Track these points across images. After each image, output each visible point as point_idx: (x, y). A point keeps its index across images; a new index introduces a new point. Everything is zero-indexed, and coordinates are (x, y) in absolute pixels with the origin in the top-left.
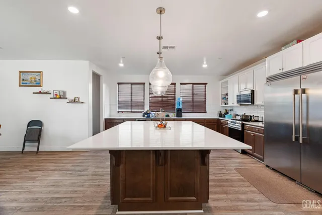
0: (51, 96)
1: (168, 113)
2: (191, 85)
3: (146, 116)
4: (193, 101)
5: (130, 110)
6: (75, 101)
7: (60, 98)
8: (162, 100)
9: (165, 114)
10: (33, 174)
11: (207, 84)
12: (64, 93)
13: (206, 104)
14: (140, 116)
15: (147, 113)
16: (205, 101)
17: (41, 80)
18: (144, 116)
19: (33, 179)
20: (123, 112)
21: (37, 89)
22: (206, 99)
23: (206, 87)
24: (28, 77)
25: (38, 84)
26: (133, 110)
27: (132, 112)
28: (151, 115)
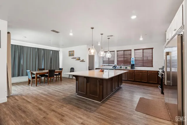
0: (76, 59)
1: (127, 67)
2: (142, 50)
3: (114, 67)
4: (143, 59)
5: (108, 65)
6: (83, 61)
7: (78, 60)
8: (124, 59)
9: (125, 67)
10: (67, 84)
11: (153, 48)
12: (80, 58)
13: (153, 61)
14: (111, 67)
15: (115, 66)
16: (152, 59)
17: (74, 54)
18: (113, 68)
19: (66, 84)
20: (104, 65)
21: (72, 57)
22: (152, 58)
23: (152, 50)
24: (71, 53)
25: (73, 55)
26: (109, 65)
27: (109, 66)
28: (116, 67)
